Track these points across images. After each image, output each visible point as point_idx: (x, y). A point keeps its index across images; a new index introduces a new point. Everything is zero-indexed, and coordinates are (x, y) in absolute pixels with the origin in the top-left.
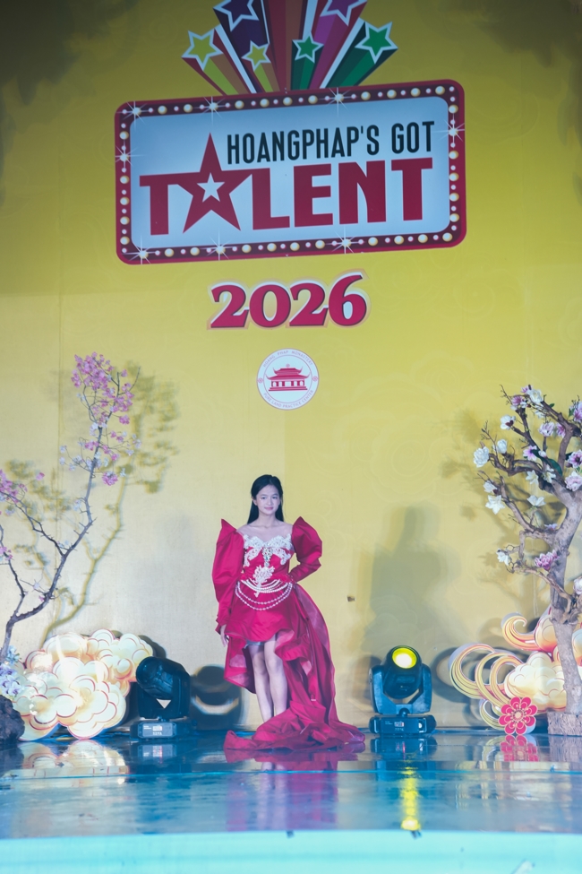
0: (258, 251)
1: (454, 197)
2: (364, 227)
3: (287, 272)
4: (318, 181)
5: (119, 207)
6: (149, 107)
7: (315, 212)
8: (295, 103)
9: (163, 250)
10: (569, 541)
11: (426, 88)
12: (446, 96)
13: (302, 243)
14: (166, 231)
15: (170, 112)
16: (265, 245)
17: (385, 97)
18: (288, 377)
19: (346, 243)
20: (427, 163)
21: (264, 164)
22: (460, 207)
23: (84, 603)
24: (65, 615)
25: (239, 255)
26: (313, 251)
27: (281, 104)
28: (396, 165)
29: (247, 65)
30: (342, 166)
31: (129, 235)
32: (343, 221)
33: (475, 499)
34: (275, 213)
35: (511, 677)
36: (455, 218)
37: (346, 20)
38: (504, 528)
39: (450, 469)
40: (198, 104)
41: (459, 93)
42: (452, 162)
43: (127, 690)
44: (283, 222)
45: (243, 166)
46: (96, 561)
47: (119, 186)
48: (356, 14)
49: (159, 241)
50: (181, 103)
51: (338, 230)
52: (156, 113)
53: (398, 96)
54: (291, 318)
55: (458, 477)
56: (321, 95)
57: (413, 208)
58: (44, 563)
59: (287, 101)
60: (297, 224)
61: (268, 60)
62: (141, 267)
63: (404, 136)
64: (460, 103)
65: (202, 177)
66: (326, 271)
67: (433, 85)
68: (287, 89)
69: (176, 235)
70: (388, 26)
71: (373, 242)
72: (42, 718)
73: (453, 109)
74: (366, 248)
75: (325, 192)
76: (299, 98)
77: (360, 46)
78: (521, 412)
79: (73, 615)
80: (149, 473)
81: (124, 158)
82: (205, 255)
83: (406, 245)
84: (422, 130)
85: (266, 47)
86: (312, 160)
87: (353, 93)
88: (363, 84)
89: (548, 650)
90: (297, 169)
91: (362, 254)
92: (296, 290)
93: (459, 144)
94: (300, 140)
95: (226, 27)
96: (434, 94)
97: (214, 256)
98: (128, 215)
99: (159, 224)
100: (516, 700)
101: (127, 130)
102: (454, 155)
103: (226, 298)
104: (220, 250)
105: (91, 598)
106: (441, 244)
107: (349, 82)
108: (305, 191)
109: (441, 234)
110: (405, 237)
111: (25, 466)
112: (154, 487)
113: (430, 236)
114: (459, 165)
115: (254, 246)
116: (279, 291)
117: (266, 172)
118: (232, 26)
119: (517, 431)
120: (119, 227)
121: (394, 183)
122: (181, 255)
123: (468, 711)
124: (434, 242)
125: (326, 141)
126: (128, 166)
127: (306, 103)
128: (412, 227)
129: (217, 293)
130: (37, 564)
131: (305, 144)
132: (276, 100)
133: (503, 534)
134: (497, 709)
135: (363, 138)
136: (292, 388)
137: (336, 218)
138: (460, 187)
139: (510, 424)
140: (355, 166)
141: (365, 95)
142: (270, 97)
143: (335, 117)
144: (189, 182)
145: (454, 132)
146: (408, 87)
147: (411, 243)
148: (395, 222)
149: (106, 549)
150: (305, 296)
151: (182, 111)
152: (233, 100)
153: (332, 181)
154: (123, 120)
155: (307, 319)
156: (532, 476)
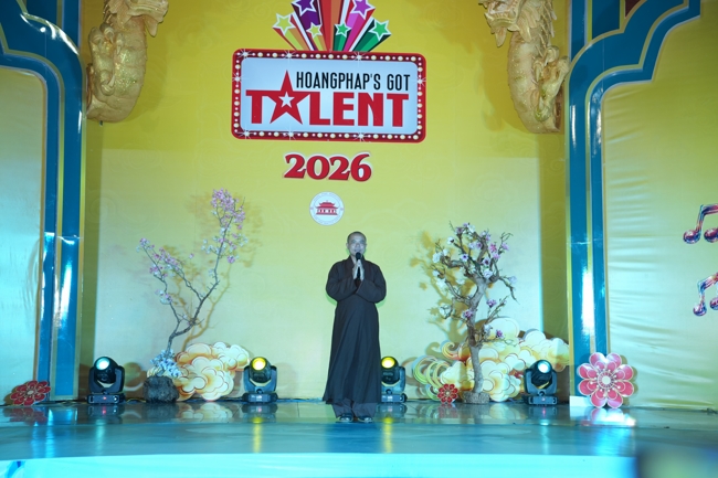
0: (312, 137)
1: (420, 116)
2: (371, 128)
3: (328, 150)
4: (346, 101)
5: (234, 106)
6: (253, 53)
7: (345, 117)
8: (335, 58)
9: (258, 132)
10: (477, 304)
11: (407, 57)
12: (417, 62)
13: (337, 134)
14: (260, 122)
15: (265, 56)
16: (316, 134)
17: (384, 60)
18: (327, 207)
19: (361, 136)
20: (406, 97)
21: (317, 89)
22: (423, 121)
23: (207, 327)
24: (196, 333)
25: (302, 138)
26: (343, 139)
27: (327, 58)
28: (389, 96)
29: (309, 35)
30: (360, 94)
31: (239, 122)
32: (360, 124)
33: (427, 279)
34: (322, 116)
35: (444, 374)
36: (420, 127)
37: (364, 17)
38: (441, 295)
39: (414, 262)
40: (281, 53)
41: (423, 61)
42: (419, 97)
43: (233, 376)
44: (326, 122)
45: (305, 89)
46: (214, 304)
47: (234, 95)
48: (370, 13)
49: (256, 127)
50: (271, 52)
51: (356, 129)
52: (257, 56)
53: (391, 60)
54: (329, 175)
55: (418, 267)
56: (349, 55)
57: (398, 121)
58: (184, 303)
59: (331, 56)
60: (335, 124)
61: (320, 34)
62: (246, 140)
63: (395, 81)
64: (424, 66)
65: (282, 93)
66: (349, 151)
67: (410, 56)
68: (331, 50)
69: (266, 124)
70: (387, 22)
71: (376, 137)
72: (185, 389)
73: (420, 70)
74: (372, 139)
75: (350, 107)
76: (337, 55)
77: (371, 31)
78: (459, 236)
79: (201, 334)
80: (247, 256)
81: (237, 79)
82: (281, 137)
83: (394, 140)
84: (404, 79)
85: (320, 26)
86: (344, 89)
87: (367, 56)
88: (372, 51)
89: (464, 360)
90: (335, 94)
91: (370, 143)
92: (333, 160)
93: (423, 88)
94: (337, 78)
95: (298, 13)
96: (410, 60)
97: (287, 138)
98: (239, 111)
99: (257, 118)
100: (446, 385)
101: (240, 64)
102: (420, 94)
103: (294, 161)
104: (291, 135)
105: (211, 324)
106: (412, 140)
107: (365, 49)
108: (339, 106)
109: (412, 135)
110: (393, 135)
111: (173, 248)
112: (248, 264)
113: (407, 136)
114: (423, 99)
115: (310, 134)
116: (323, 160)
117: (318, 94)
118: (302, 13)
119: (456, 245)
120: (234, 117)
121: (388, 105)
122: (268, 136)
123: (418, 390)
124: (408, 139)
125: (351, 80)
126: (240, 84)
127: (341, 58)
128: (397, 130)
129: (288, 158)
130: (181, 304)
131: (340, 81)
132: (325, 55)
133: (440, 298)
134: (436, 390)
135: (372, 79)
136: (329, 214)
137: (356, 122)
138: (423, 111)
139: (452, 241)
140: (367, 95)
141: (374, 57)
142: (322, 53)
143: (356, 67)
144: (274, 95)
145: (420, 82)
146: (397, 55)
147: (396, 139)
148: (388, 127)
149: (220, 297)
150: (338, 163)
151: (271, 57)
152: (300, 53)
153: (355, 101)
154: (237, 58)
155: (339, 176)
156: (462, 269)
